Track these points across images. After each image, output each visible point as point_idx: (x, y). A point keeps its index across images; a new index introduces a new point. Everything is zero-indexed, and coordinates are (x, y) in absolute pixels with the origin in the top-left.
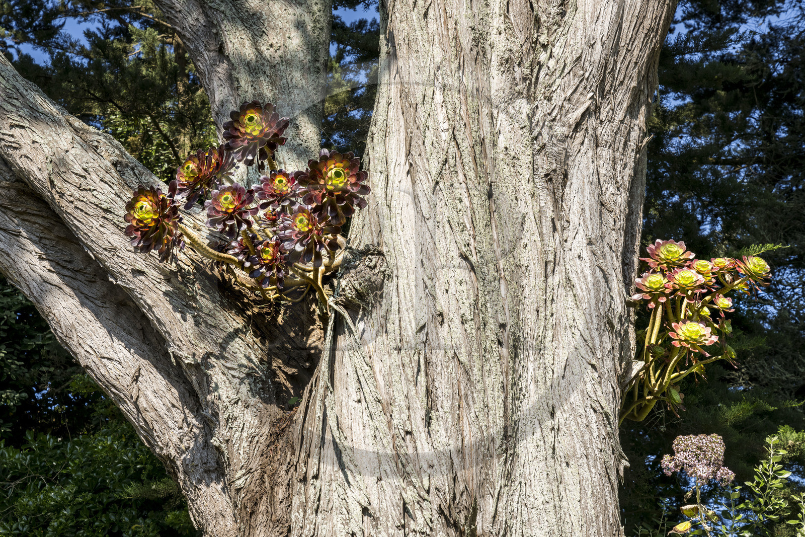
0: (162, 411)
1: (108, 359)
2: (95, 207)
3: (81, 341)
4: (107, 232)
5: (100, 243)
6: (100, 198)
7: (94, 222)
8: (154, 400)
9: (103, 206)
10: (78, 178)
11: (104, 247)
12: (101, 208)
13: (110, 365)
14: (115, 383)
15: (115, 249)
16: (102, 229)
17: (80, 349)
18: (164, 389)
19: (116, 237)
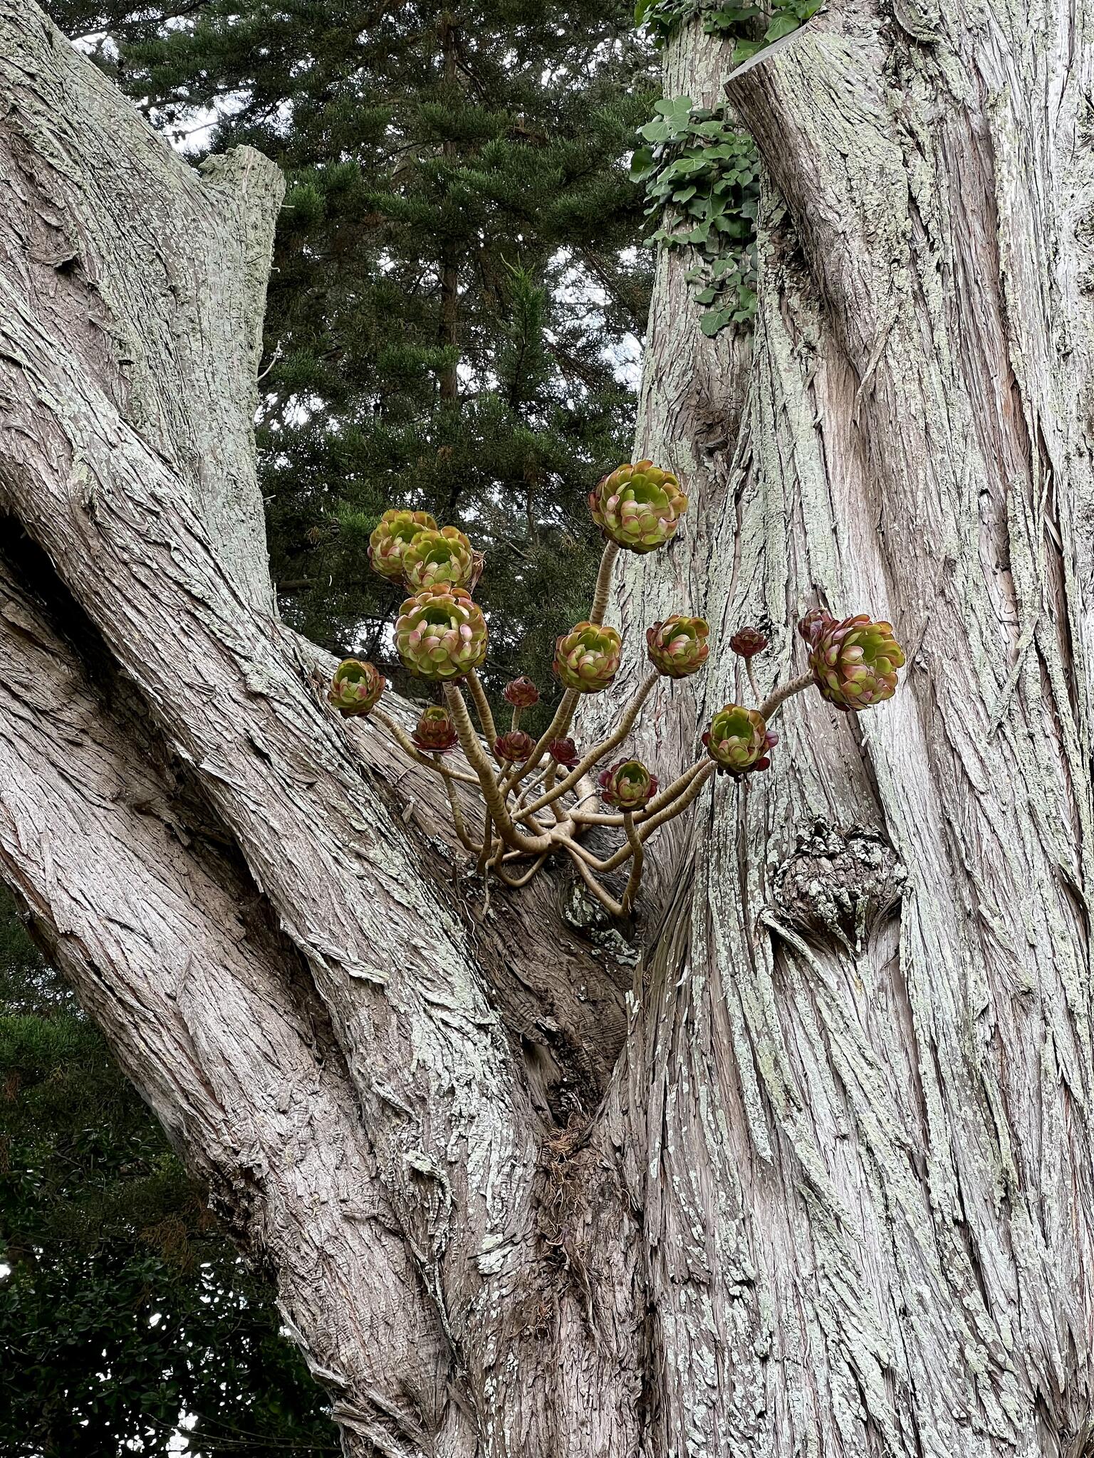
0: (243, 1066)
1: (124, 926)
2: (175, 588)
3: (60, 874)
4: (195, 649)
5: (181, 668)
6: (188, 570)
7: (169, 619)
8: (223, 1039)
9: (194, 591)
10: (141, 514)
11: (188, 680)
12: (188, 593)
13: (129, 941)
14: (139, 983)
15: (212, 690)
16: (184, 640)
17: (60, 892)
18: (243, 1018)
19: (212, 665)
